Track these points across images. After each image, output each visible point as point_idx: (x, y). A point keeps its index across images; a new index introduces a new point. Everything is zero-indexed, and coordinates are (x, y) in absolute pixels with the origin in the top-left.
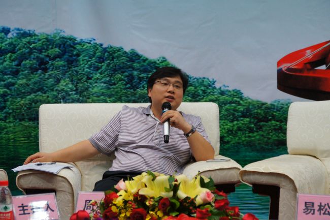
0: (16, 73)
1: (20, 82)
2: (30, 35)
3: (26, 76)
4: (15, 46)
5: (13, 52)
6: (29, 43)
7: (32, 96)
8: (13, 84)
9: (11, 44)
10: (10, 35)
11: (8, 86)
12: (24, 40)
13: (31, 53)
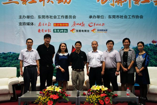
0: (12, 60)
1: (13, 62)
2: (15, 53)
3: (14, 61)
4: (12, 55)
5: (12, 56)
6: (15, 55)
7: (15, 64)
8: (12, 62)
9: (11, 55)
10: (11, 53)
11: (11, 62)
12: (14, 54)
13: (15, 57)
